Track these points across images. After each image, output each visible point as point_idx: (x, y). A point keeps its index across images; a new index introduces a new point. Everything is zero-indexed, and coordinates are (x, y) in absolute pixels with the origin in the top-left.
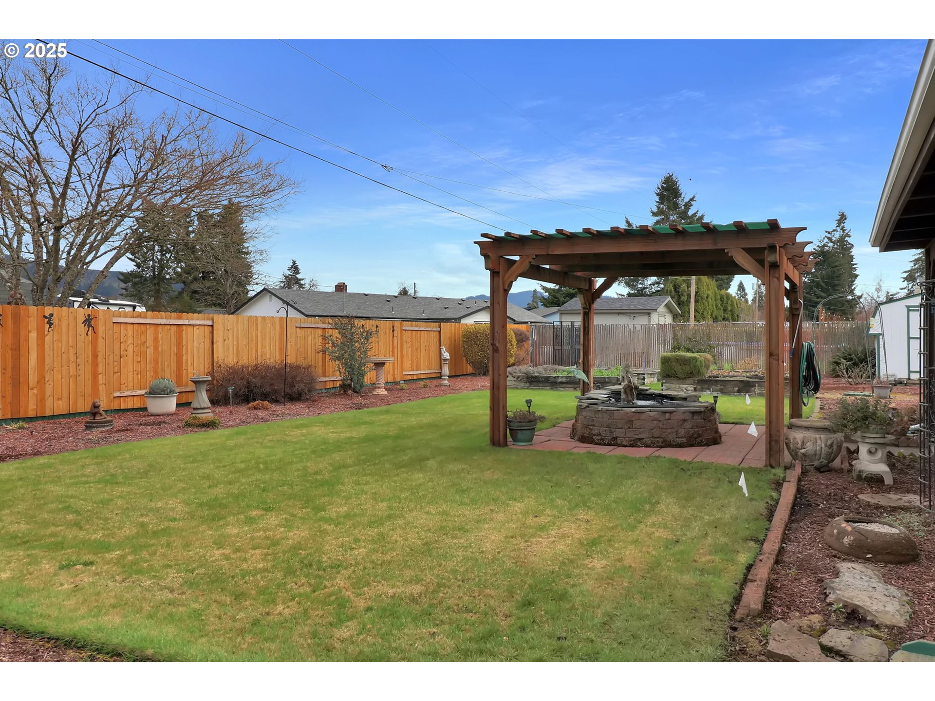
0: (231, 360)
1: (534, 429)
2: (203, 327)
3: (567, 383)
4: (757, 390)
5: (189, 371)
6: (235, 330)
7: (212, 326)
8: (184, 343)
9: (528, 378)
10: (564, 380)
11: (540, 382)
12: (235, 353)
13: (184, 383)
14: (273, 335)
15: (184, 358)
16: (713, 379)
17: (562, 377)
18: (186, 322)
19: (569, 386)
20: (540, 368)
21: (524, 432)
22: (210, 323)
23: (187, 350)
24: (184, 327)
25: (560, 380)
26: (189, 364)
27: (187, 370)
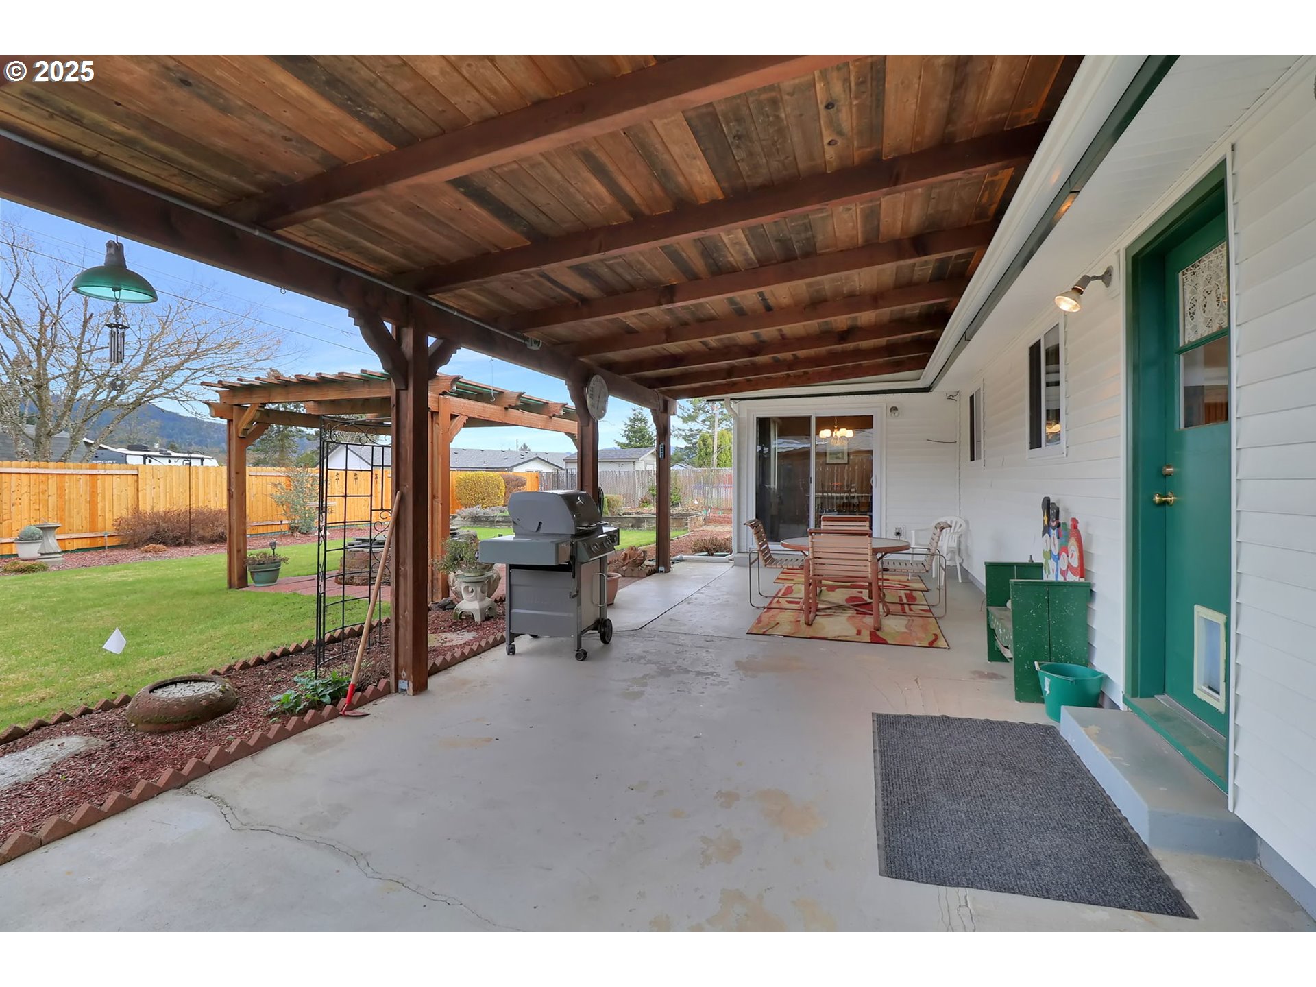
0: (162, 507)
1: (278, 569)
2: (125, 476)
3: (503, 522)
4: (646, 525)
5: (107, 517)
6: (168, 479)
7: (137, 475)
8: (99, 490)
9: (472, 518)
10: (500, 519)
11: (481, 521)
12: (168, 499)
13: (99, 528)
14: (219, 483)
15: (100, 506)
16: (627, 516)
17: (499, 517)
18: (102, 472)
19: (504, 524)
20: (487, 510)
21: (259, 574)
22: (135, 472)
23: (104, 498)
24: (100, 477)
25: (497, 519)
26: (107, 511)
27: (104, 517)
